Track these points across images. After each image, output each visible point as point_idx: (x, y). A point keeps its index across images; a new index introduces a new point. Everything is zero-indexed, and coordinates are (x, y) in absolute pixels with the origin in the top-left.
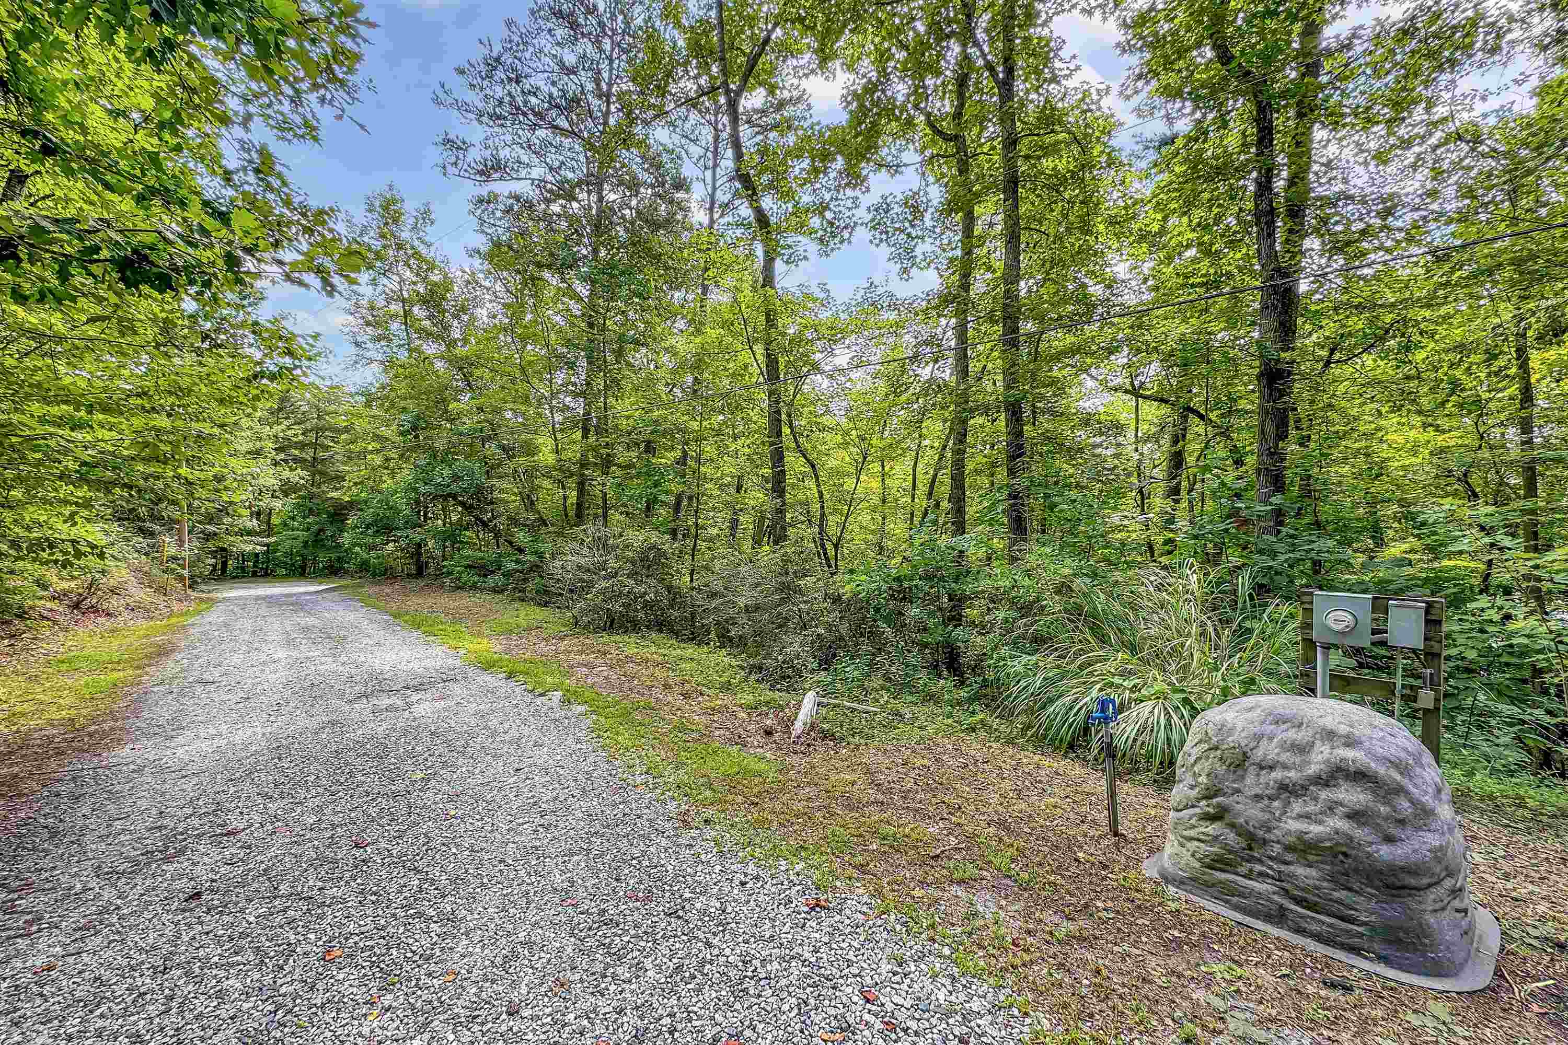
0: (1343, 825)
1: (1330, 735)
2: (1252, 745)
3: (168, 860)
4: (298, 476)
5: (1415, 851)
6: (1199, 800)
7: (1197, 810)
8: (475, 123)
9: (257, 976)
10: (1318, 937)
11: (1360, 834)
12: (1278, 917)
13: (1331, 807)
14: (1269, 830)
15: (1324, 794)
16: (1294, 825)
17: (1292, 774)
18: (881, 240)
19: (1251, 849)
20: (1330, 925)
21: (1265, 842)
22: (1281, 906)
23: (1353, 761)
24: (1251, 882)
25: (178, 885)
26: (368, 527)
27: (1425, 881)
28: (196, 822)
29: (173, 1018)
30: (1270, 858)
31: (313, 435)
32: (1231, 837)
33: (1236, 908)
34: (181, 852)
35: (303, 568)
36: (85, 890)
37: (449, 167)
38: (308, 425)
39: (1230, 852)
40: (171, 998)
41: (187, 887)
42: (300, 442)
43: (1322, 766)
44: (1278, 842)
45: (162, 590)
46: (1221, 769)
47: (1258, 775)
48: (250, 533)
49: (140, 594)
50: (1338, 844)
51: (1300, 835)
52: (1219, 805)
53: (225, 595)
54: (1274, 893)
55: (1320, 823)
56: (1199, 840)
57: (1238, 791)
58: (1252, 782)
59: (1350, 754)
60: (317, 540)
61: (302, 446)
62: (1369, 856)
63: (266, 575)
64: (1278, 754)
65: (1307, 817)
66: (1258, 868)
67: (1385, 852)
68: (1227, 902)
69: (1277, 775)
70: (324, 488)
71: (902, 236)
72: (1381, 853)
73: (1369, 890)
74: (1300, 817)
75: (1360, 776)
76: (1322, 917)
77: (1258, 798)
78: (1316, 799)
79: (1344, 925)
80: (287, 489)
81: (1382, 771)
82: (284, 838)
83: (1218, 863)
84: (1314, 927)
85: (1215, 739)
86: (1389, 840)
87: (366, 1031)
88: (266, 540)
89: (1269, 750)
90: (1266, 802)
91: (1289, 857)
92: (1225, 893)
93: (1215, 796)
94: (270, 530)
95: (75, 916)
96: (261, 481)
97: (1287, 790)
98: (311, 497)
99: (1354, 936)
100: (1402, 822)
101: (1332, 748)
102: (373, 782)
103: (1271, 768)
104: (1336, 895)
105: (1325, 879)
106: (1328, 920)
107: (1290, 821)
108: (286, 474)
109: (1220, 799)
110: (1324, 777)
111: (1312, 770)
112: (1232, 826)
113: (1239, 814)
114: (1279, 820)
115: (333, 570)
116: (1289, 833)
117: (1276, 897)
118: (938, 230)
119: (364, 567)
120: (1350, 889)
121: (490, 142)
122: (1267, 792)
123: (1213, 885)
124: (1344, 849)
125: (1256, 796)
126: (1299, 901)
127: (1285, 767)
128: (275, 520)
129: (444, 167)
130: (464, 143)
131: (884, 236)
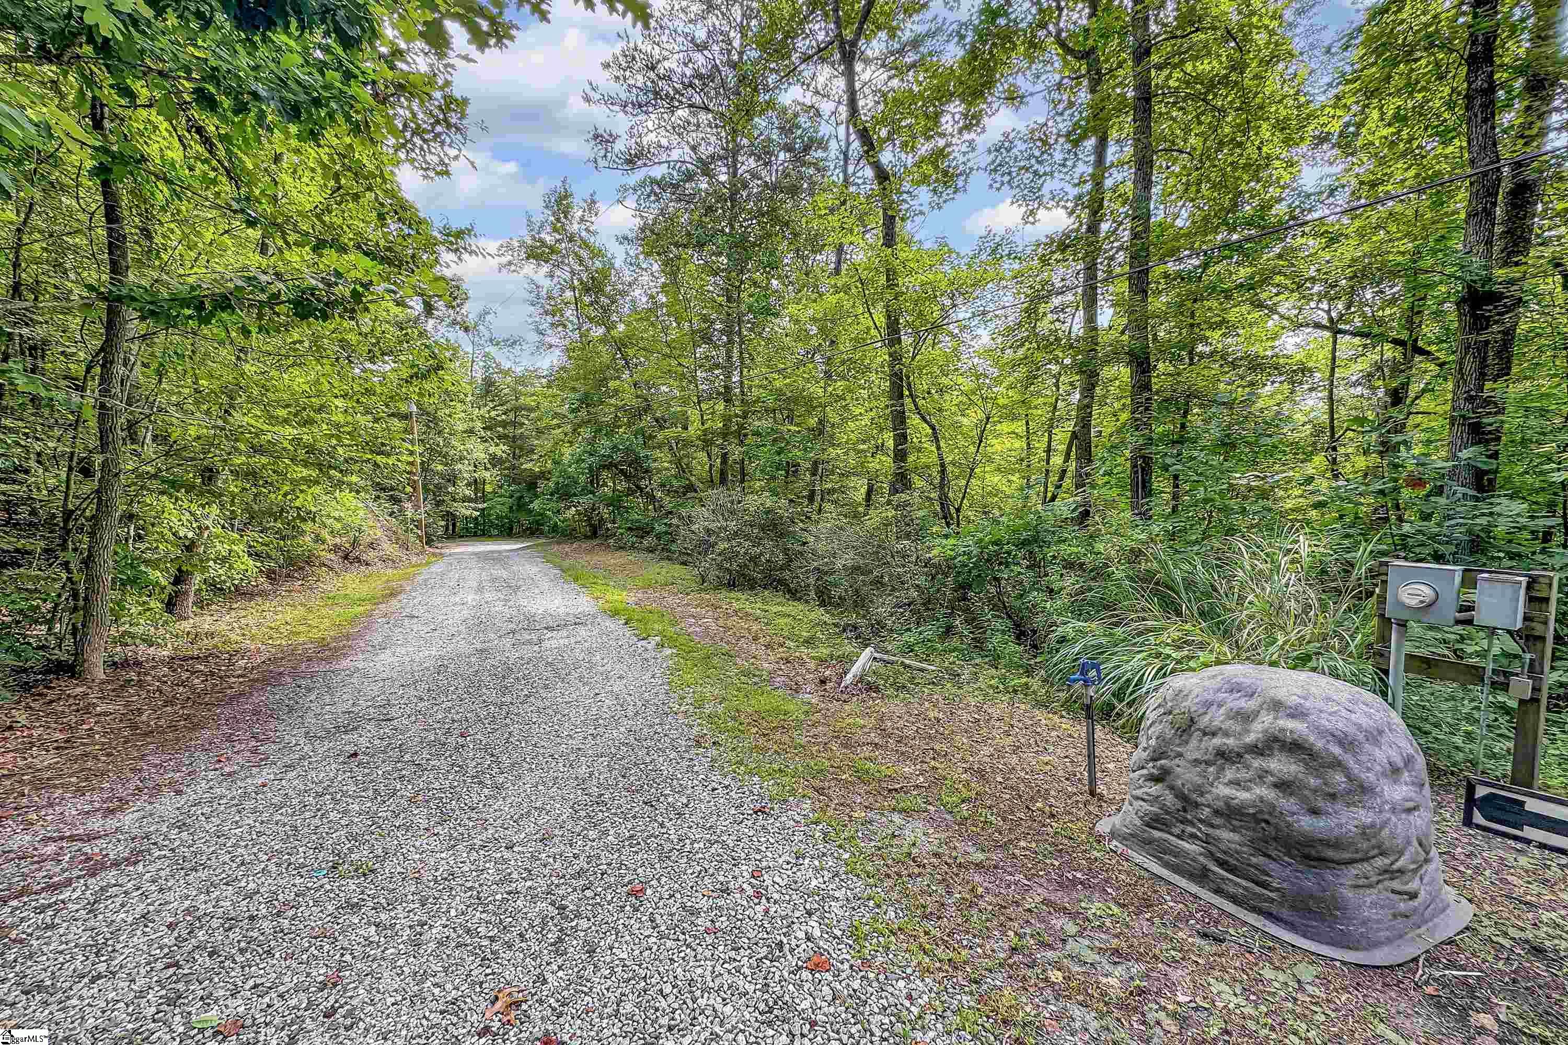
0: (1269, 794)
1: (1276, 706)
2: (1201, 711)
3: (346, 732)
4: (501, 450)
5: (1340, 826)
6: (1147, 761)
7: (1145, 772)
8: (622, 114)
9: (369, 804)
10: (1234, 899)
11: (1287, 804)
12: (1201, 876)
13: (1262, 775)
14: (1202, 794)
15: (1257, 763)
16: (1224, 791)
17: (1231, 741)
18: (1003, 184)
19: (1185, 811)
20: (1245, 889)
21: (1197, 805)
22: (1205, 867)
23: (1291, 732)
24: (1180, 842)
25: (347, 748)
26: (552, 494)
27: (1347, 856)
28: (372, 710)
29: (317, 821)
30: (1200, 820)
31: (512, 415)
32: (1169, 799)
33: (1166, 865)
34: (355, 729)
35: (511, 529)
36: (296, 745)
37: (599, 160)
38: (508, 406)
39: (1167, 813)
40: (319, 810)
41: (351, 749)
42: (504, 421)
43: (1260, 735)
44: (1209, 806)
45: (405, 546)
46: (1169, 733)
47: (1201, 740)
48: (470, 500)
49: (388, 548)
50: (1261, 812)
51: (1228, 800)
52: (1162, 768)
53: (457, 550)
54: (1201, 854)
55: (1248, 789)
56: (1143, 800)
57: (1180, 755)
58: (1195, 748)
59: (1290, 724)
60: (520, 505)
61: (504, 424)
62: (1289, 825)
63: (484, 535)
64: (1222, 722)
65: (1236, 783)
66: (1190, 829)
67: (1306, 823)
68: (1160, 859)
69: (1217, 741)
70: (522, 460)
71: (1027, 175)
72: (1302, 823)
73: (1286, 859)
74: (1231, 783)
75: (1295, 747)
76: (1239, 880)
77: (1197, 762)
78: (1248, 767)
79: (1258, 889)
80: (495, 461)
81: (1320, 744)
82: (419, 726)
83: (1154, 822)
84: (1231, 889)
85: (1170, 704)
86: (1314, 812)
87: (417, 844)
88: (480, 506)
89: (1216, 718)
90: (1203, 766)
91: (1218, 821)
92: (1160, 851)
93: (1160, 759)
94: (484, 499)
95: (286, 759)
96: (475, 455)
97: (1223, 755)
98: (514, 467)
99: (1265, 901)
100: (1333, 796)
101: (1275, 718)
102: (492, 696)
103: (1214, 734)
104: (1254, 860)
105: (1245, 845)
106: (1244, 883)
107: (1220, 786)
108: (492, 449)
109: (1163, 762)
110: (1260, 745)
111: (1250, 739)
112: (1172, 788)
113: (1178, 777)
114: (1212, 785)
115: (533, 531)
116: (1218, 798)
117: (1201, 859)
118: (1069, 163)
119: (555, 529)
120: (1269, 857)
121: (635, 131)
122: (1206, 758)
123: (1150, 843)
124: (1266, 817)
125: (1195, 760)
126: (1222, 864)
127: (1226, 734)
128: (488, 488)
129: (596, 162)
130: (611, 135)
131: (1006, 178)
